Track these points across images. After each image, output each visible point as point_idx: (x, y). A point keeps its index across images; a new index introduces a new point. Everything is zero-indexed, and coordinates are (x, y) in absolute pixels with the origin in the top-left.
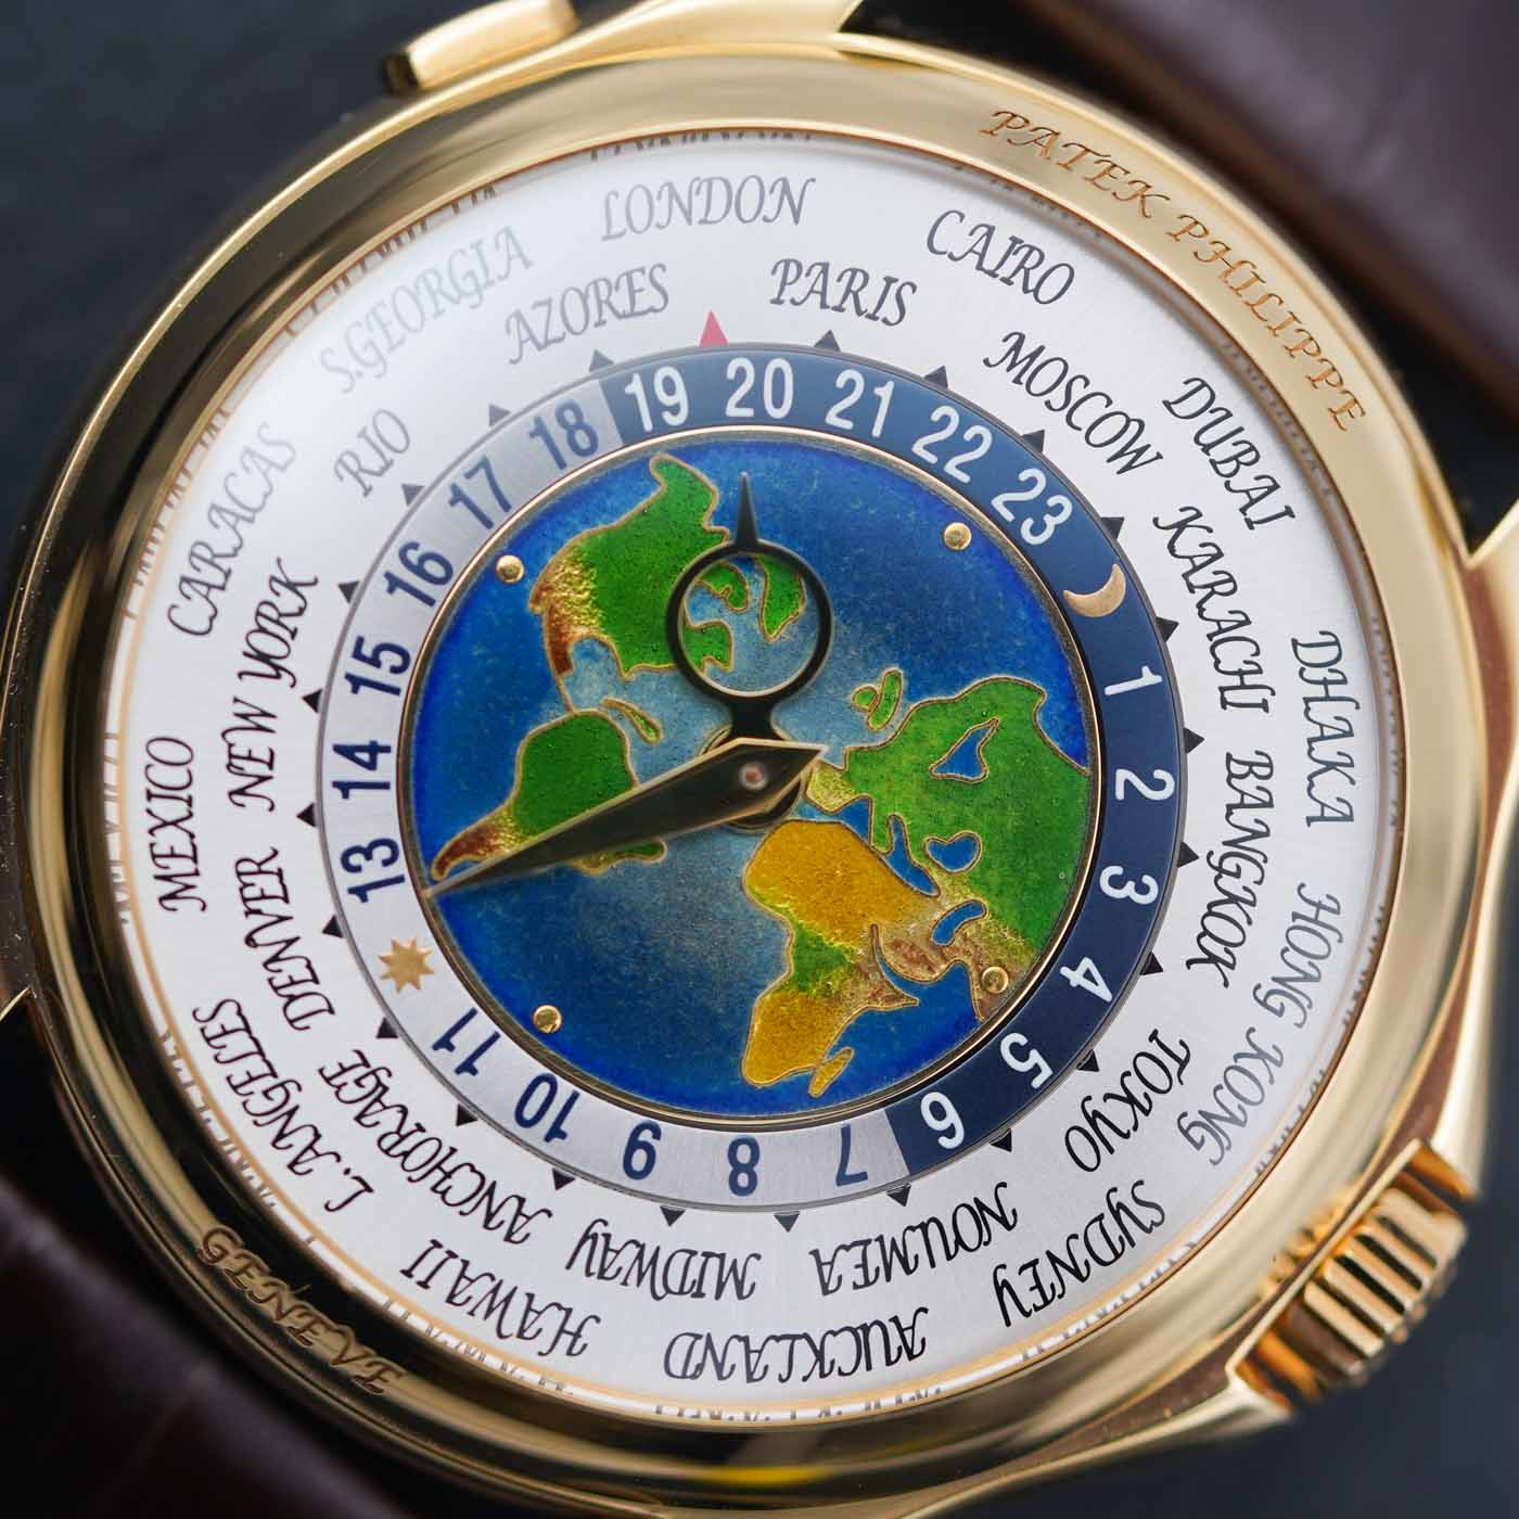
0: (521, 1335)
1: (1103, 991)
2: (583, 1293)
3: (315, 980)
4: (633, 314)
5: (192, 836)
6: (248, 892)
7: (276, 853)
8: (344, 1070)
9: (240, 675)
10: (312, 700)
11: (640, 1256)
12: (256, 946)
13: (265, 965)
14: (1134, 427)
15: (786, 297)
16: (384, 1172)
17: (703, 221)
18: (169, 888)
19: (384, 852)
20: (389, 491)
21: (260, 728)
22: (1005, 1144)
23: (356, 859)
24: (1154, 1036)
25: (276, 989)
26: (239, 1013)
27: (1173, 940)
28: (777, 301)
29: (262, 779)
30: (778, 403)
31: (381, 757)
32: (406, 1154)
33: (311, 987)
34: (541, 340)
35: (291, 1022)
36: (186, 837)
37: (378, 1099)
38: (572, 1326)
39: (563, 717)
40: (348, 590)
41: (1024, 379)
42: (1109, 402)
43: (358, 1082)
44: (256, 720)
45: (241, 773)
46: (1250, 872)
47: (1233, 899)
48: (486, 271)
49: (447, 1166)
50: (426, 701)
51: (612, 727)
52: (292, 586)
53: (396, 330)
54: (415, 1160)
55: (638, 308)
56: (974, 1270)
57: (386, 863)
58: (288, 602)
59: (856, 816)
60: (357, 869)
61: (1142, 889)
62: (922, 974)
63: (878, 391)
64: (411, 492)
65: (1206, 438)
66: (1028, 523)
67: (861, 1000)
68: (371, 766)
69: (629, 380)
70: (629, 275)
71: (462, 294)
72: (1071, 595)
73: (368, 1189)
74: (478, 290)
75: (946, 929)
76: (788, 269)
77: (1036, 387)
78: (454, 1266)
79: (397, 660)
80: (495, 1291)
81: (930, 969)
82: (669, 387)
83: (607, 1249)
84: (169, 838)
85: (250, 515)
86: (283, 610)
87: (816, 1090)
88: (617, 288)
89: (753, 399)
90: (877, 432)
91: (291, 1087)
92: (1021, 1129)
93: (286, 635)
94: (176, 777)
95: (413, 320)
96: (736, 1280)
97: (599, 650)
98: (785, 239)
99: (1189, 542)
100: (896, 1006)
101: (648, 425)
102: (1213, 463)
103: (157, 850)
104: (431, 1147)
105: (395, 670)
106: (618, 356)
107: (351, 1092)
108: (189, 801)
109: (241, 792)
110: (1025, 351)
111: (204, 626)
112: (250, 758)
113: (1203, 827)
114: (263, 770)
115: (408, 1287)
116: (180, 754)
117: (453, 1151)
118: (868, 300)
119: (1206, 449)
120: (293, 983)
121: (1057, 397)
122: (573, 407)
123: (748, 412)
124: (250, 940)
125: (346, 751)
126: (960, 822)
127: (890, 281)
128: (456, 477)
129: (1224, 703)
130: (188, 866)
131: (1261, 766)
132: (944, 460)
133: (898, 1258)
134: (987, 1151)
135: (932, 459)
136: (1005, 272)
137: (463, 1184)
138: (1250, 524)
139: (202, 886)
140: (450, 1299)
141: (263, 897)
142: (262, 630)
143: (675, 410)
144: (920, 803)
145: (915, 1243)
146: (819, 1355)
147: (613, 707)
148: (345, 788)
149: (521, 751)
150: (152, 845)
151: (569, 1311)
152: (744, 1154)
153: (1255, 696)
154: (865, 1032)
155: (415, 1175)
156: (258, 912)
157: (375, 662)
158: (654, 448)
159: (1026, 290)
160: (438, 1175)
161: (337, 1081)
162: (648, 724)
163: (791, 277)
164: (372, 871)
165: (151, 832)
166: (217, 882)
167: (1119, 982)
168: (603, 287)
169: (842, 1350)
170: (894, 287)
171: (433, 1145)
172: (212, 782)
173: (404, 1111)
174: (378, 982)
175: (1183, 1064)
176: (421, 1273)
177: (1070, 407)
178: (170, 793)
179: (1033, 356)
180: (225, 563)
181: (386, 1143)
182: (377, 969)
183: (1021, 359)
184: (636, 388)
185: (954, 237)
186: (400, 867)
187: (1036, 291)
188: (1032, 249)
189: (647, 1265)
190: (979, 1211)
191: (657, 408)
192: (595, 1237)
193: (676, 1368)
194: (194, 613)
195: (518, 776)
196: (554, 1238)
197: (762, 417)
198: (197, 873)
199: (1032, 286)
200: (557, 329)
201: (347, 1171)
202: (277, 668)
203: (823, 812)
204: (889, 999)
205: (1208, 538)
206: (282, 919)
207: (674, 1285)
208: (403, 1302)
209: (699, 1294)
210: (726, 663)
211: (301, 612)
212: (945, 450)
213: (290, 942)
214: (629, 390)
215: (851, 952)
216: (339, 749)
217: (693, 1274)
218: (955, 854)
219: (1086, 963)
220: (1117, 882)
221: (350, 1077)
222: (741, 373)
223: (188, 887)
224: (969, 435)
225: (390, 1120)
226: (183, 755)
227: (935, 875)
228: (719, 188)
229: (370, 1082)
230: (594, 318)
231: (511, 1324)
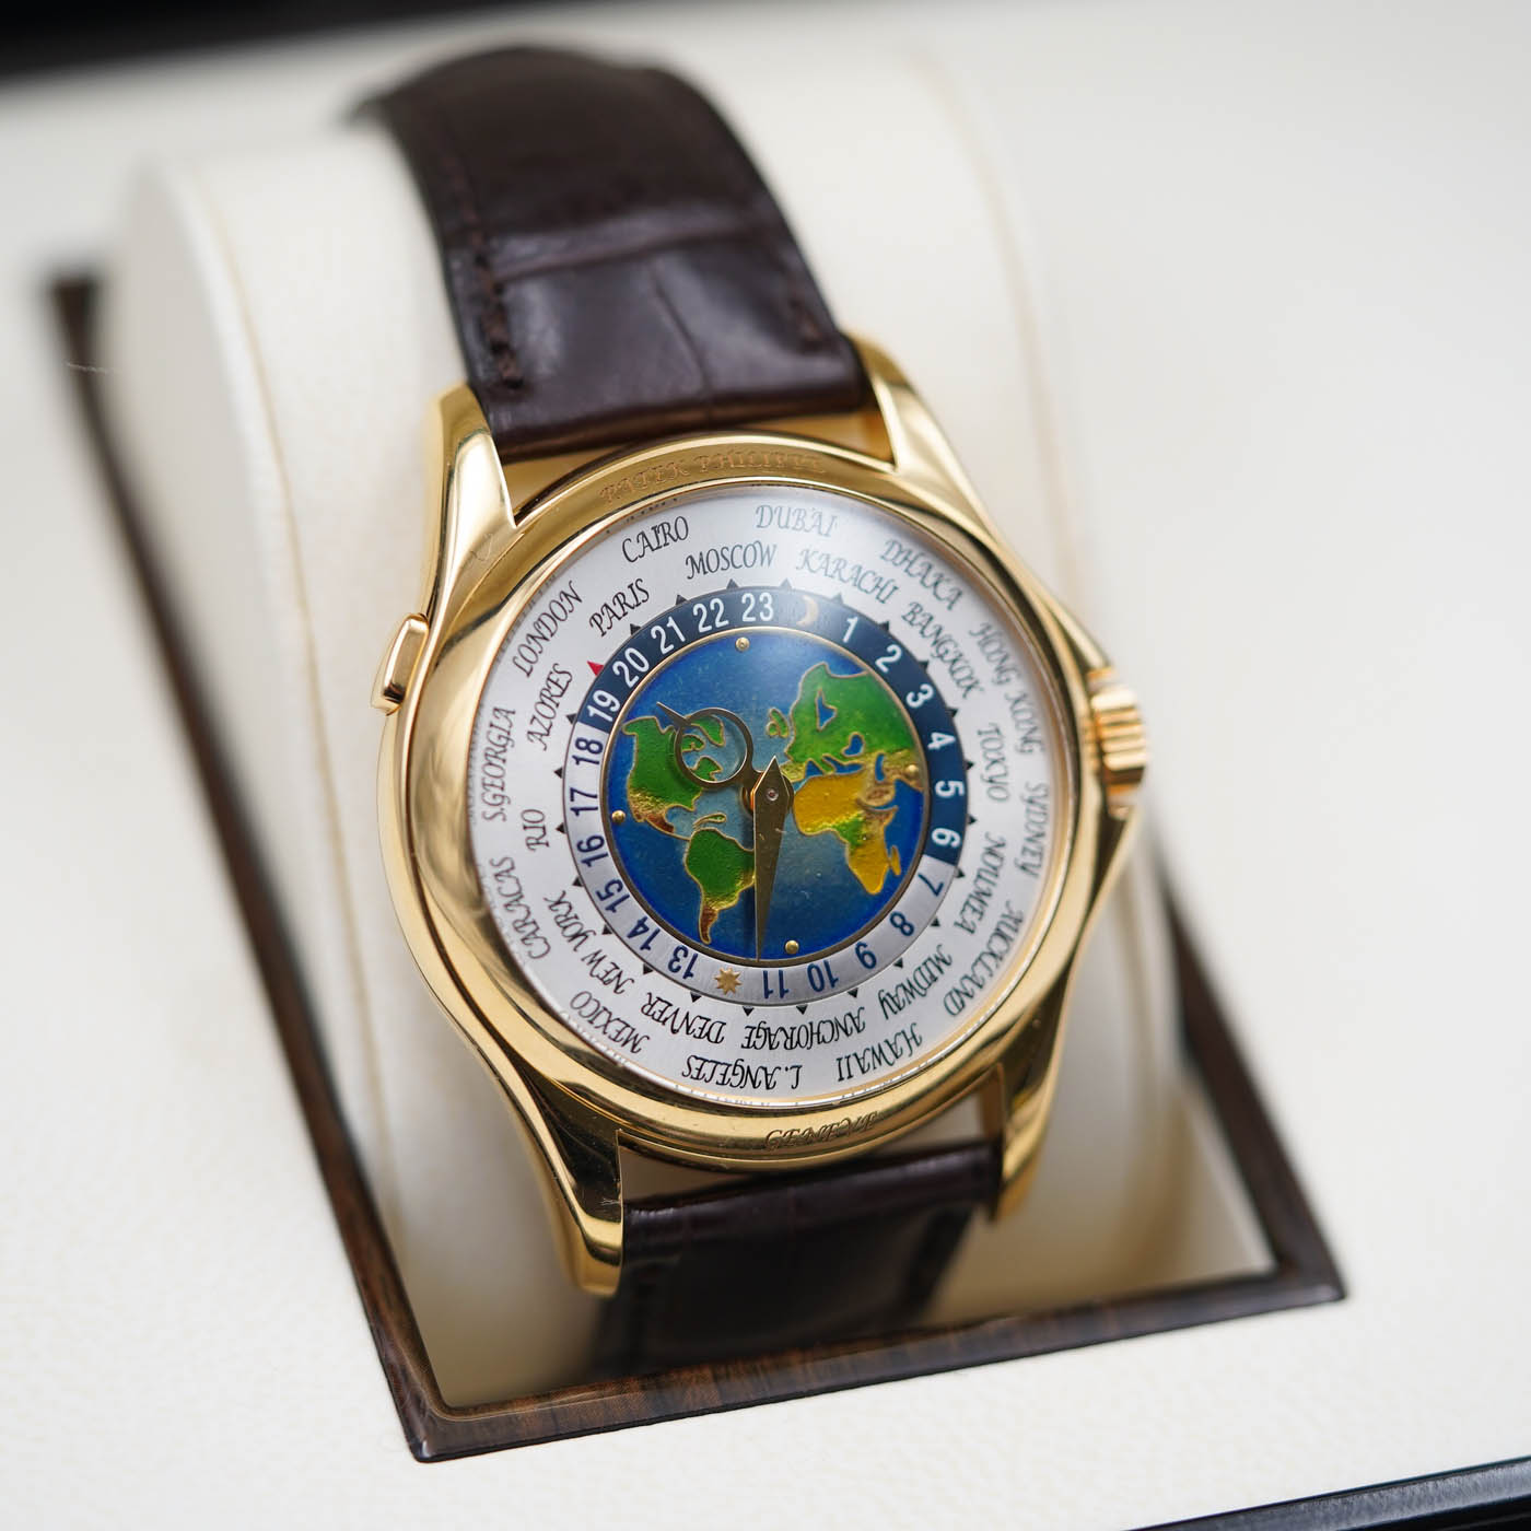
0: (897, 1057)
1: (949, 739)
2: (901, 1021)
3: (708, 1020)
4: (564, 691)
5: (618, 1019)
6: (656, 1016)
7: (650, 994)
8: (749, 1038)
9: (575, 950)
10: (606, 932)
11: (905, 989)
12: (678, 1031)
13: (687, 1033)
14: (757, 545)
15: (605, 629)
16: (797, 1057)
17: (552, 635)
18: (630, 1044)
19: (681, 953)
20: (555, 837)
21: (600, 960)
22: (973, 821)
23: (675, 965)
24: (980, 733)
25: (699, 1037)
26: (697, 1058)
27: (952, 698)
28: (604, 634)
29: (619, 976)
30: (642, 665)
31: (646, 923)
32: (798, 1042)
33: (709, 1024)
34: (545, 732)
35: (716, 1042)
36: (617, 1022)
37: (770, 1035)
38: (909, 1036)
39: (688, 845)
40: (577, 883)
41: (707, 570)
42: (741, 547)
43: (758, 1037)
44: (596, 959)
45: (610, 981)
46: (950, 646)
47: (954, 661)
48: (504, 730)
49: (815, 1031)
50: (641, 890)
51: (707, 830)
52: (559, 903)
53: (498, 782)
54: (803, 1041)
55: (564, 686)
56: (1009, 872)
57: (686, 955)
58: (563, 909)
59: (812, 769)
60: (679, 968)
61: (925, 692)
62: (888, 798)
63: (668, 625)
64: (561, 829)
65: (782, 524)
66: (762, 614)
67: (878, 829)
68: (646, 929)
69: (588, 711)
70: (549, 679)
71: (504, 746)
72: (800, 623)
73: (799, 1067)
74: (508, 739)
75: (879, 773)
76: (595, 620)
77: (713, 568)
78: (853, 1060)
79: (617, 886)
80: (874, 1053)
81: (887, 792)
82: (603, 698)
83: (892, 999)
84: (613, 1028)
85: (519, 895)
86: (564, 913)
87: (898, 872)
88: (550, 687)
89: (633, 673)
90: (683, 639)
91: (739, 1063)
92: (974, 809)
93: (575, 920)
94: (592, 1007)
95: (499, 772)
96: (942, 961)
97: (675, 811)
98: (583, 611)
99: (815, 562)
100: (892, 816)
101: (610, 719)
102: (794, 528)
103: (613, 1037)
104: (803, 1030)
105: (619, 890)
106: (575, 710)
107: (759, 1043)
108: (605, 1009)
109: (618, 987)
110: (697, 560)
111: (546, 948)
112: (608, 973)
113: (921, 650)
114: (616, 972)
115: (846, 1084)
116: (584, 998)
117: (811, 1024)
118: (631, 601)
119: (787, 526)
120: (702, 1029)
121: (723, 564)
122: (579, 740)
123: (636, 678)
124: (674, 1031)
125: (634, 934)
126: (845, 735)
127: (630, 586)
128: (569, 804)
129: (883, 602)
130: (628, 1030)
131: (916, 609)
132: (713, 625)
133: (982, 896)
134: (971, 830)
135: (710, 628)
136: (662, 542)
137: (826, 1031)
138: (827, 535)
139: (641, 1032)
140: (863, 1072)
141: (662, 1013)
142: (565, 928)
143: (613, 704)
144: (827, 743)
145: (983, 886)
146: (993, 954)
147: (700, 824)
148: (646, 946)
149: (688, 871)
150: (610, 1037)
151: (903, 1032)
152: (898, 921)
153: (889, 588)
154: (891, 835)
155: (809, 1045)
156: (666, 1019)
157: (610, 895)
158: (619, 726)
159: (675, 541)
160: (815, 1037)
161: (751, 1044)
162: (716, 817)
163: (599, 622)
164: (684, 963)
165: (605, 1033)
166: (643, 1025)
167: (952, 730)
168: (545, 692)
169: (998, 945)
170: (634, 587)
171: (803, 1029)
172: (605, 995)
173: (782, 1029)
174: (725, 997)
175: (997, 731)
176: (845, 1075)
177: (730, 562)
178: (596, 1014)
179: (701, 560)
180: (530, 920)
181: (788, 1046)
182: (719, 993)
183: (698, 565)
184: (593, 711)
185: (634, 549)
186: (692, 952)
187: (678, 537)
188: (662, 525)
189: (910, 989)
190: (990, 852)
191: (606, 710)
192: (884, 999)
193: (955, 1010)
194: (539, 947)
195: (695, 879)
196: (872, 1013)
197: (642, 675)
198: (633, 1030)
199: (675, 537)
200: (546, 723)
201: (787, 1069)
202: (583, 934)
203: (800, 782)
204: (887, 815)
205: (817, 555)
206: (676, 1013)
207: (924, 984)
208: (847, 1091)
209: (935, 979)
210: (718, 768)
211: (570, 907)
212: (710, 620)
213: (687, 1017)
214: (591, 714)
215: (859, 816)
216: (631, 936)
217: (927, 975)
218: (856, 744)
219: (935, 736)
220: (915, 699)
221: (753, 1038)
222: (620, 668)
223: (635, 1038)
224: (712, 607)
225: (781, 1037)
226: (586, 997)
227: (856, 761)
228: (545, 619)
229: (762, 1032)
230: (553, 705)
231: (890, 1057)
